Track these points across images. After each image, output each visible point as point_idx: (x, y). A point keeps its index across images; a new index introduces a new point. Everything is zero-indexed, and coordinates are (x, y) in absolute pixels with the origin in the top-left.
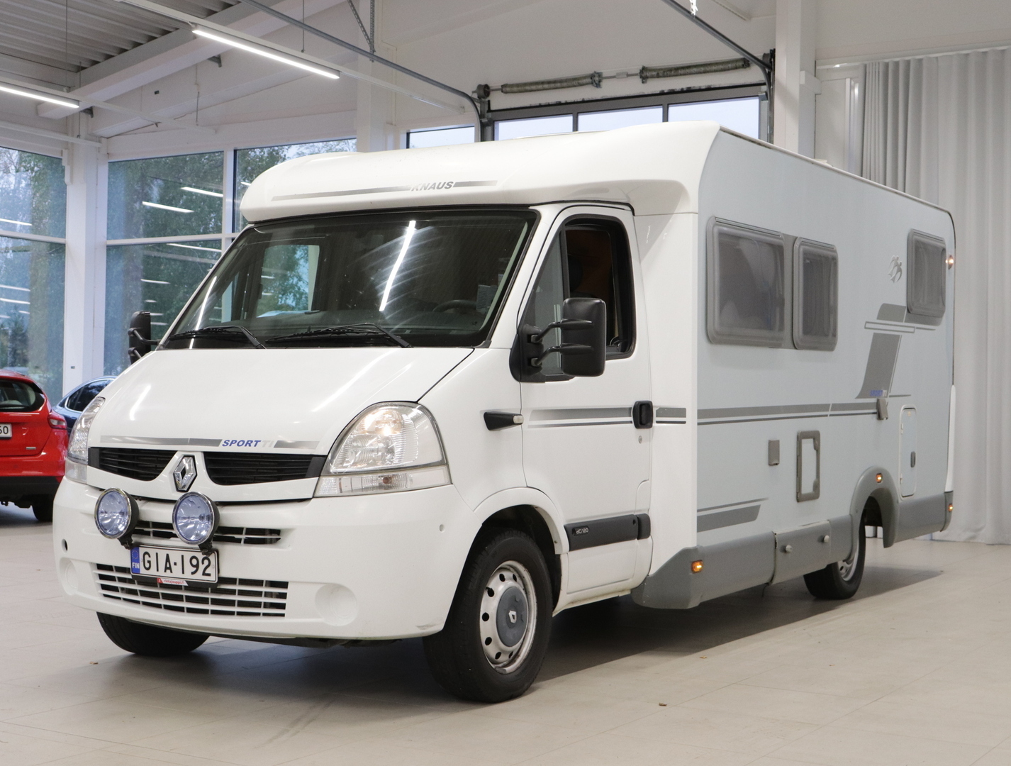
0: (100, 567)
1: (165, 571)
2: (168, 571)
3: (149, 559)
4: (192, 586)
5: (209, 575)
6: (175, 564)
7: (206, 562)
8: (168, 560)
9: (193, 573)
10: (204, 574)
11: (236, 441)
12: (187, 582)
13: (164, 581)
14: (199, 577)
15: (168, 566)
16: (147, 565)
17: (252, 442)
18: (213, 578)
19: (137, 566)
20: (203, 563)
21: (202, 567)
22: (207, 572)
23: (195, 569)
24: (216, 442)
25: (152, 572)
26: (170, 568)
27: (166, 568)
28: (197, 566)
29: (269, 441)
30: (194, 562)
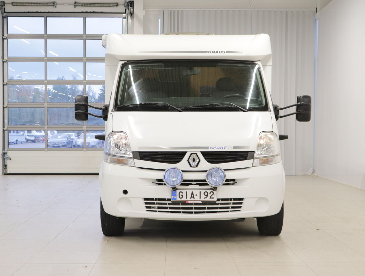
0: (145, 199)
1: (191, 198)
2: (192, 198)
3: (182, 194)
4: (204, 203)
5: (213, 198)
6: (196, 195)
7: (212, 193)
8: (192, 193)
9: (205, 198)
10: (210, 198)
11: (216, 147)
12: (202, 202)
13: (189, 202)
14: (208, 199)
15: (192, 196)
16: (181, 197)
17: (223, 147)
18: (215, 199)
19: (175, 197)
20: (210, 194)
21: (209, 195)
22: (212, 197)
23: (206, 196)
24: (207, 148)
25: (184, 199)
26: (194, 197)
27: (191, 197)
28: (207, 195)
29: (230, 147)
30: (206, 194)
